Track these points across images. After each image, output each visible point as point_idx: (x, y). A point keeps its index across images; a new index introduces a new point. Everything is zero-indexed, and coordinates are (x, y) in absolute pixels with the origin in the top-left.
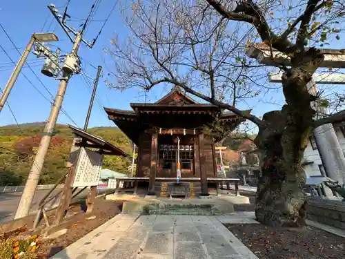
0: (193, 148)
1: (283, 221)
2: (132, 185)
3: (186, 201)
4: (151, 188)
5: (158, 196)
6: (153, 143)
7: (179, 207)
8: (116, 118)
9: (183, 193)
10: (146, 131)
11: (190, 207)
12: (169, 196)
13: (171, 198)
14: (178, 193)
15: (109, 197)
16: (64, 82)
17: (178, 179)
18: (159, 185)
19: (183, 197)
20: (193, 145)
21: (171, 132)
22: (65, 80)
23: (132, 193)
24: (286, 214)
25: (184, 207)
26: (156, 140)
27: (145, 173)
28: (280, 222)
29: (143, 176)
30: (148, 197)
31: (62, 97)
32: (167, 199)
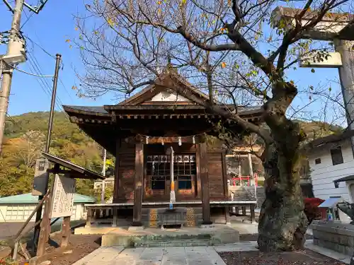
0: (194, 159)
1: (278, 245)
2: (107, 214)
3: (181, 231)
4: (136, 217)
5: (146, 226)
6: (137, 158)
7: (172, 238)
8: (81, 120)
9: (178, 222)
10: (126, 140)
11: (185, 237)
12: (160, 227)
13: (163, 228)
14: (171, 222)
15: (78, 231)
16: (7, 76)
17: (171, 203)
18: (147, 212)
19: (178, 226)
20: (194, 154)
21: (162, 141)
22: (9, 73)
23: (109, 224)
24: (281, 239)
25: (178, 237)
26: (141, 152)
27: (127, 197)
28: (274, 247)
29: (125, 201)
30: (132, 229)
31: (8, 98)
32: (158, 230)
